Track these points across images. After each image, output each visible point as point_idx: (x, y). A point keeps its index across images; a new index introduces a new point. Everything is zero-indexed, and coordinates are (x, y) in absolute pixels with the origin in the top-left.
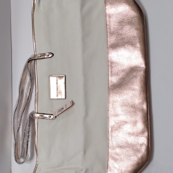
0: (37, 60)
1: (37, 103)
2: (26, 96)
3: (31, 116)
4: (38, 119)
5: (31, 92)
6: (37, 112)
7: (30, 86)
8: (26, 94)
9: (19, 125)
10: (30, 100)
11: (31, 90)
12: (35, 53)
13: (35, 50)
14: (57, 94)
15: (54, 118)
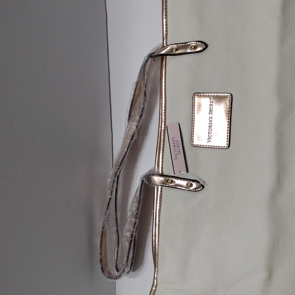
0: (167, 57)
3: (146, 182)
4: (161, 189)
6: (160, 172)
12: (165, 41)
13: (164, 35)
14: (210, 136)
15: (199, 189)
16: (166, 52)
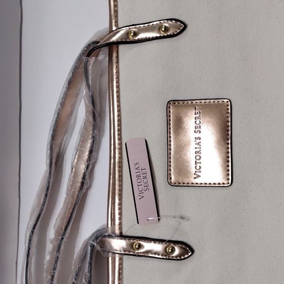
1: (120, 199)
2: (75, 175)
3: (98, 248)
4: (121, 259)
5: (92, 162)
6: (117, 232)
7: (90, 141)
8: (75, 169)
9: (49, 277)
10: (88, 189)
11: (94, 153)
12: (114, 21)
13: (112, 12)
14: (198, 168)
15: (186, 256)
16: (119, 38)
